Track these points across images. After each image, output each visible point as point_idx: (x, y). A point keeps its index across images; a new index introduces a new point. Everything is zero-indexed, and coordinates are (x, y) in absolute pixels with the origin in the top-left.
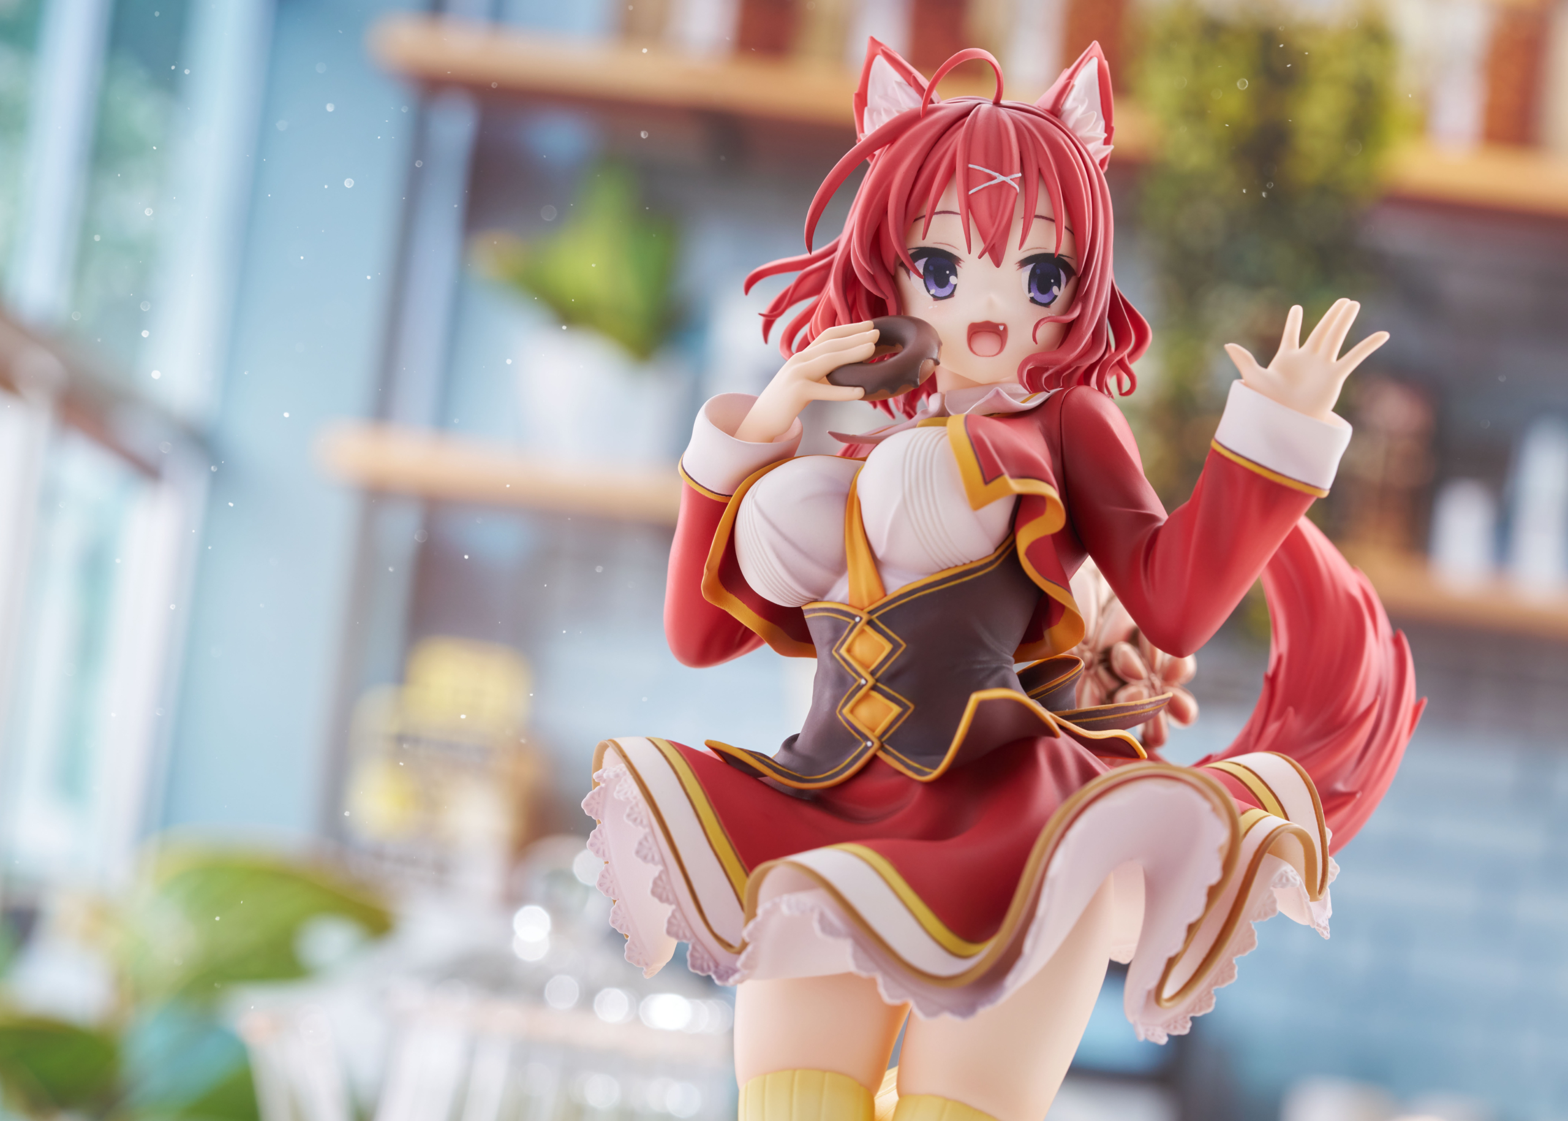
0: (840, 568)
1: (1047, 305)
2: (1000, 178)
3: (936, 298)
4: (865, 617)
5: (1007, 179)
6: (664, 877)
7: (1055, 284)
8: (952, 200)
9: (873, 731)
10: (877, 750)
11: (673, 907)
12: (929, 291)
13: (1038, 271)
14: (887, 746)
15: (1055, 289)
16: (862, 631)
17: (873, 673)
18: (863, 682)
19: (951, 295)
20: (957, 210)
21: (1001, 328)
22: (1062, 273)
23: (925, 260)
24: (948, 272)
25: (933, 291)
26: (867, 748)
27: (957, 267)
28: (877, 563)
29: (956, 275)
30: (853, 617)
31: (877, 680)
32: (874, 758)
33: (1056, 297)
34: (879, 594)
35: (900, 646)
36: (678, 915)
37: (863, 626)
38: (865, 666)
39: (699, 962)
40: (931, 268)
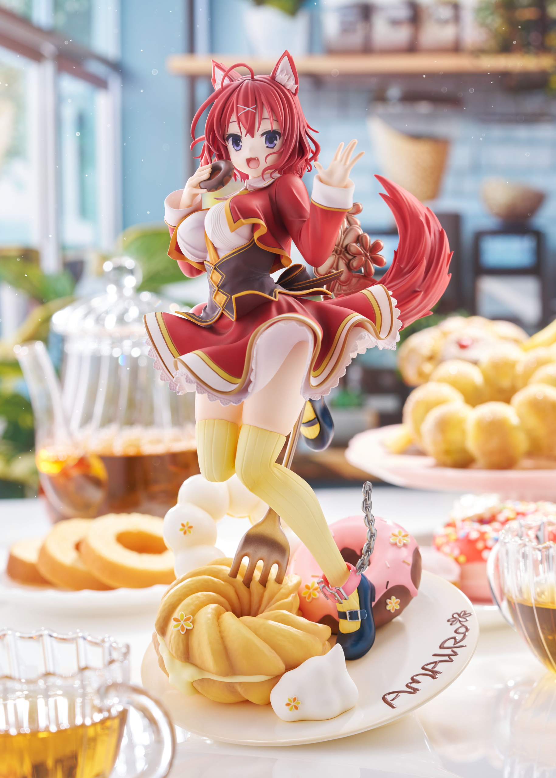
0: (205, 251)
1: (273, 148)
2: (247, 109)
3: (237, 150)
4: (213, 267)
5: (250, 109)
6: (157, 362)
7: (275, 140)
8: (234, 118)
9: (221, 304)
10: (222, 311)
11: (162, 371)
12: (234, 148)
13: (268, 137)
14: (225, 309)
15: (275, 142)
16: (213, 272)
17: (217, 286)
18: (215, 289)
19: (240, 149)
20: (235, 120)
21: (256, 159)
22: (277, 136)
23: (232, 138)
24: (239, 141)
25: (235, 148)
26: (220, 310)
27: (241, 139)
28: (216, 249)
29: (241, 142)
30: (210, 267)
31: (219, 288)
32: (222, 314)
33: (276, 144)
34: (217, 258)
35: (224, 276)
36: (164, 373)
37: (213, 270)
38: (215, 283)
39: (172, 388)
40: (234, 140)
